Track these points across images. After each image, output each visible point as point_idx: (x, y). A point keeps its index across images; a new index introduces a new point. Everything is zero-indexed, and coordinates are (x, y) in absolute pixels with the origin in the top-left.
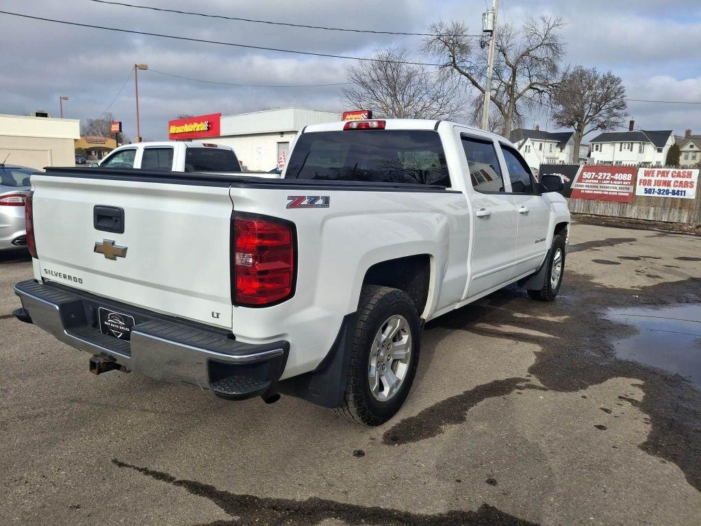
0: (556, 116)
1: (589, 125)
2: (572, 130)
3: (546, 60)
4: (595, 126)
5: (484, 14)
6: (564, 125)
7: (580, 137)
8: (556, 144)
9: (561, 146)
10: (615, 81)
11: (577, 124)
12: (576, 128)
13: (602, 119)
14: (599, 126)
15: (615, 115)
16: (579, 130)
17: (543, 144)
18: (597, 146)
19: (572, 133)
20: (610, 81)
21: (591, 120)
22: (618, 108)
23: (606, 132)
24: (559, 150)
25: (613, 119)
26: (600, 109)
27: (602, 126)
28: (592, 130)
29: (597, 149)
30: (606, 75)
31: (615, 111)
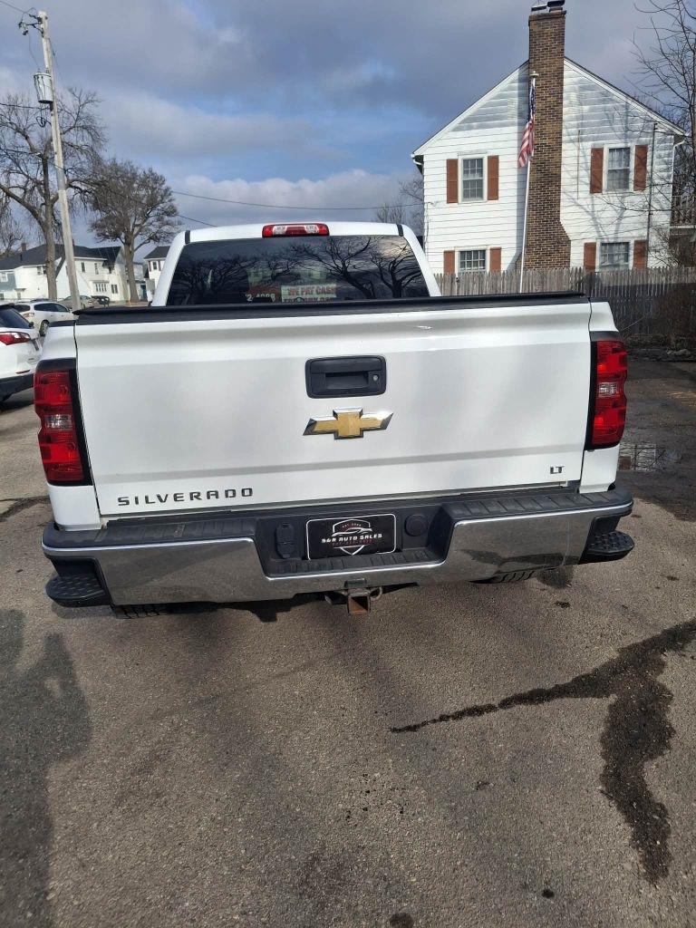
0: (95, 226)
1: (139, 237)
2: (118, 243)
3: (85, 148)
4: (146, 238)
5: (36, 77)
6: (107, 237)
7: (131, 253)
8: (102, 263)
9: (109, 264)
10: (158, 180)
11: (123, 236)
12: (124, 241)
13: (154, 229)
14: (150, 238)
15: (167, 224)
16: (128, 243)
17: (85, 263)
18: (155, 264)
19: (119, 248)
20: (152, 181)
21: (140, 231)
22: (168, 215)
23: (160, 245)
24: (108, 270)
25: (166, 228)
26: (148, 217)
27: (154, 238)
28: (144, 243)
29: (155, 268)
30: (147, 172)
31: (166, 218)
